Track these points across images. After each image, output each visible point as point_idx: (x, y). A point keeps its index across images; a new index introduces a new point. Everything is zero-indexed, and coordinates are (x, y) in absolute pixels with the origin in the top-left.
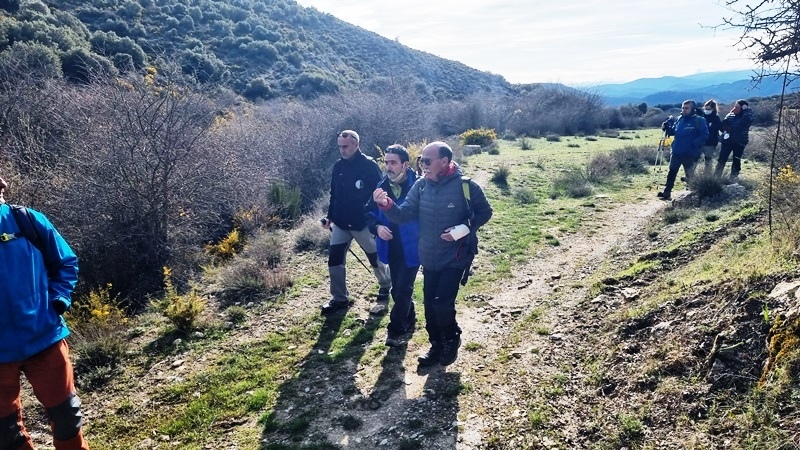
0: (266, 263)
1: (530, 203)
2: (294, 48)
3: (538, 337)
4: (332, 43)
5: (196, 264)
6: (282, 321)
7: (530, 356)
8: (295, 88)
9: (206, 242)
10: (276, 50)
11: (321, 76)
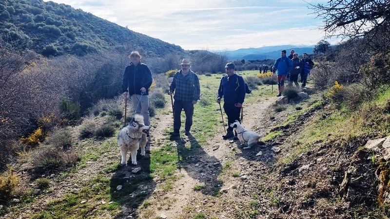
0: (62, 148)
1: (207, 105)
2: (70, 30)
3: (233, 178)
4: (92, 28)
5: (13, 151)
6: (76, 185)
7: (232, 190)
8: (72, 50)
9: (20, 137)
10: (60, 30)
11: (86, 44)
